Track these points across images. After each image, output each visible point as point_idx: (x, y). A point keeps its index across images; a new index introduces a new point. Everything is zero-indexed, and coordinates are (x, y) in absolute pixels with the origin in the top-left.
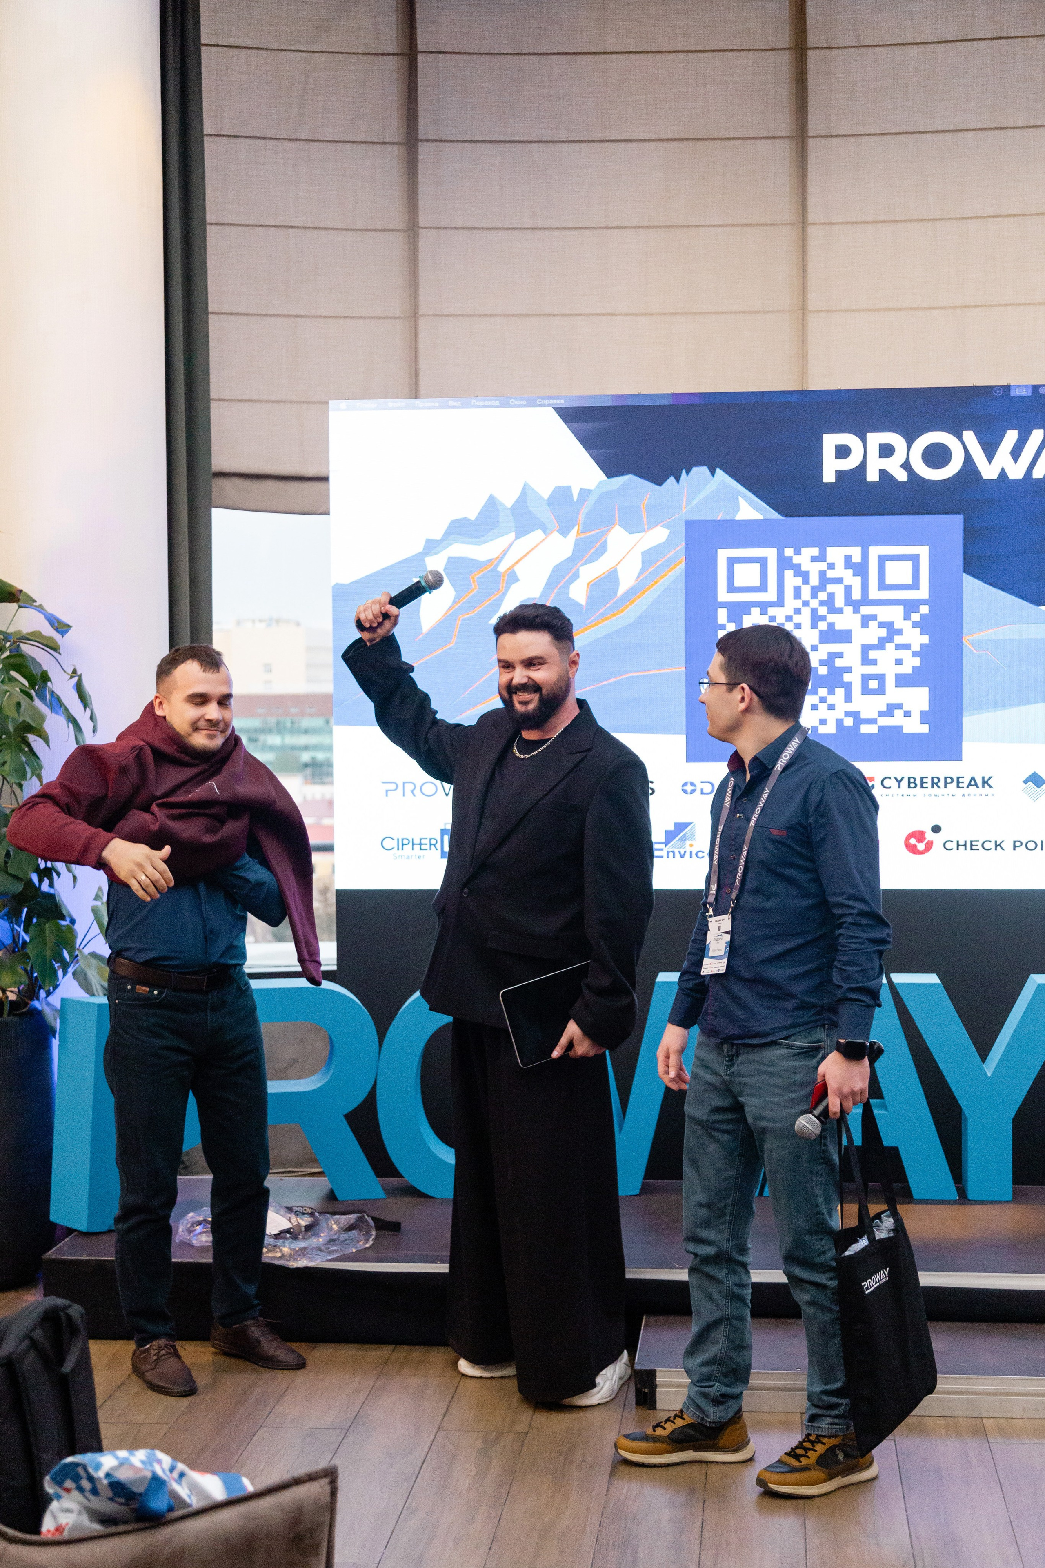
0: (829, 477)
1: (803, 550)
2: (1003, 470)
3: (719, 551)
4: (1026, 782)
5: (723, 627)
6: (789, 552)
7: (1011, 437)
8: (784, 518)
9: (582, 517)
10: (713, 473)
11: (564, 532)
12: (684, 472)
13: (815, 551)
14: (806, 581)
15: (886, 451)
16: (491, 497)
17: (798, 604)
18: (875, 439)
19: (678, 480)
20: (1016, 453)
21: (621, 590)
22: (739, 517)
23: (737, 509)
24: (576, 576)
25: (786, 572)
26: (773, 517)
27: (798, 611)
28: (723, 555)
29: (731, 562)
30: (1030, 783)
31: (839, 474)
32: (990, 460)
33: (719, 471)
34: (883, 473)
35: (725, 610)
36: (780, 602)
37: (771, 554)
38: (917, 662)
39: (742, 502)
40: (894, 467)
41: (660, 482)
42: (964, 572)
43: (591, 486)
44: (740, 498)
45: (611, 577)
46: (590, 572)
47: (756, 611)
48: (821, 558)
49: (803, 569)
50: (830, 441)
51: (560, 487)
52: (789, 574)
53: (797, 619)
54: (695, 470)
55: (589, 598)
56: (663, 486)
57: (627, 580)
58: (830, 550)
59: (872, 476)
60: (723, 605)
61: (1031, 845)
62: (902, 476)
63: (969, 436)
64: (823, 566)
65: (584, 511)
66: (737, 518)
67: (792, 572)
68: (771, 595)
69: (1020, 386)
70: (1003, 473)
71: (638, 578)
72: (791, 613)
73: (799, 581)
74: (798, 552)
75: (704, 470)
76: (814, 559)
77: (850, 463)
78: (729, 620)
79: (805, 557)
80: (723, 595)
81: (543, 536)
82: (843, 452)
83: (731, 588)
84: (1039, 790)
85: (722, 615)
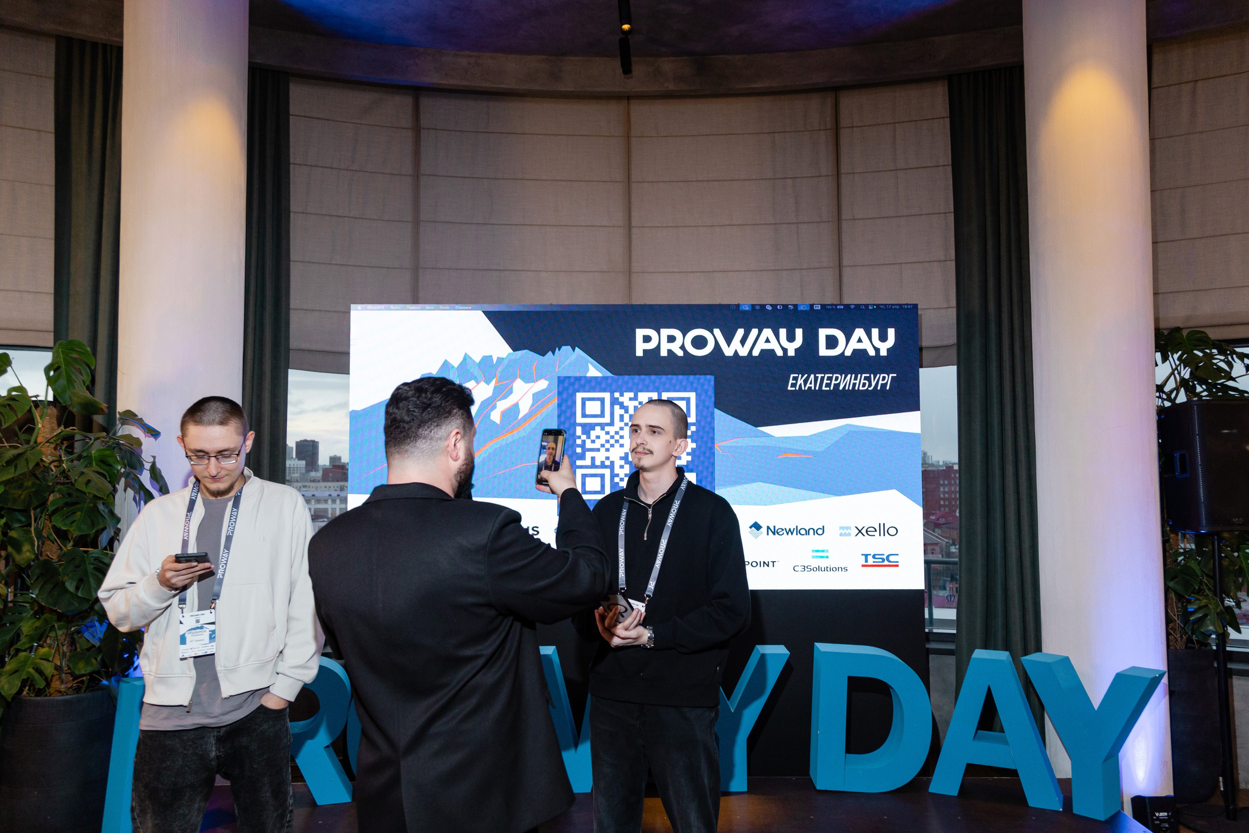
0: (639, 353)
1: (625, 393)
2: (736, 351)
3: (577, 394)
4: (751, 527)
5: (579, 437)
6: (617, 395)
7: (740, 332)
8: (613, 376)
9: (498, 374)
10: (574, 350)
11: (488, 383)
12: (557, 349)
13: (632, 395)
14: (627, 411)
15: (671, 339)
16: (446, 361)
17: (622, 424)
18: (665, 332)
19: (554, 354)
20: (743, 342)
21: (521, 416)
22: (589, 374)
23: (587, 370)
24: (494, 407)
25: (615, 406)
26: (608, 375)
27: (622, 429)
28: (579, 396)
29: (584, 400)
30: (753, 528)
31: (645, 351)
32: (729, 345)
33: (576, 348)
34: (670, 351)
35: (580, 427)
36: (612, 424)
37: (607, 396)
38: (689, 458)
39: (590, 366)
40: (676, 348)
41: (543, 354)
42: (715, 408)
43: (504, 356)
44: (589, 365)
45: (515, 407)
46: (503, 405)
47: (598, 428)
48: (635, 398)
49: (625, 404)
50: (640, 333)
51: (486, 356)
52: (617, 407)
53: (621, 433)
54: (564, 348)
55: (502, 420)
56: (545, 356)
57: (524, 410)
58: (640, 394)
59: (664, 353)
60: (580, 425)
61: (754, 564)
62: (680, 353)
63: (717, 331)
64: (636, 403)
65: (500, 370)
66: (588, 375)
67: (618, 406)
68: (607, 419)
69: (744, 305)
70: (736, 352)
71: (530, 408)
72: (618, 430)
73: (622, 412)
74: (622, 395)
75: (569, 347)
76: (631, 399)
77: (651, 346)
78: (583, 434)
79: (626, 398)
80: (579, 419)
81: (476, 384)
82: (647, 339)
83: (584, 415)
84: (758, 532)
85: (579, 430)
